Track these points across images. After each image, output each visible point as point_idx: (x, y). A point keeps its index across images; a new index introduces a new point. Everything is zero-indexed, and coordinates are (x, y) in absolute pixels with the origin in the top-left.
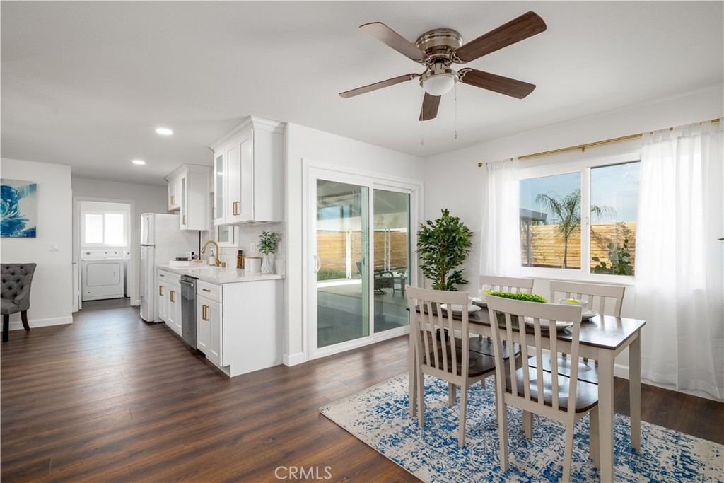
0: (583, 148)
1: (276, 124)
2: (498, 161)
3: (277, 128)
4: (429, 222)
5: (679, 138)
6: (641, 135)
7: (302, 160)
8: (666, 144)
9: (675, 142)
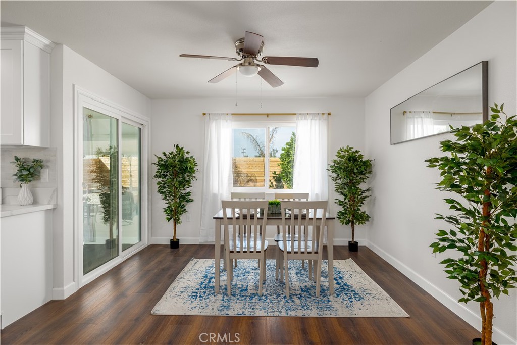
0: (268, 115)
1: (47, 42)
2: (218, 114)
3: (46, 46)
4: (164, 153)
5: (311, 119)
6: (296, 114)
7: (73, 86)
8: (306, 121)
9: (309, 121)
